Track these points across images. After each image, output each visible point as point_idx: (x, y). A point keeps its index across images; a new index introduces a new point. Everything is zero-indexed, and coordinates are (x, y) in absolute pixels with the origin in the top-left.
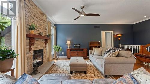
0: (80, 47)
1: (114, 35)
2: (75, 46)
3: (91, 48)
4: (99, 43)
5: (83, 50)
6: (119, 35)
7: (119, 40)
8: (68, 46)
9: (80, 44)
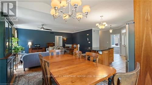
0: (39, 46)
1: (63, 39)
2: (35, 46)
3: (48, 47)
4: (54, 43)
5: (42, 49)
6: (65, 39)
7: (65, 42)
8: (30, 46)
9: (39, 45)
